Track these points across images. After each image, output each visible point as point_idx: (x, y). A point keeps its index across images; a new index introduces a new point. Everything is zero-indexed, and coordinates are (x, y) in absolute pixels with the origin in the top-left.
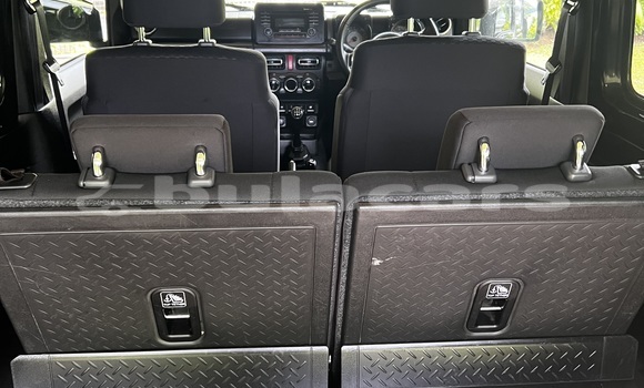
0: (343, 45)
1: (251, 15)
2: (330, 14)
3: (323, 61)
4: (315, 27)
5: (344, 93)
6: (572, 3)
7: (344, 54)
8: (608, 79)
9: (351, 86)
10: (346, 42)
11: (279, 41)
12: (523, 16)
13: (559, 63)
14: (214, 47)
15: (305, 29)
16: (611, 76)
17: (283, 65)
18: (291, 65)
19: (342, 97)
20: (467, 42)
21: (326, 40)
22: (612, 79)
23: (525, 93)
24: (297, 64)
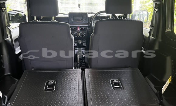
0: (93, 24)
1: (68, 16)
2: (89, 16)
3: (87, 28)
4: (85, 19)
5: (92, 35)
6: (156, 9)
7: (93, 26)
8: (167, 30)
9: (94, 33)
10: (94, 23)
11: (75, 23)
12: (143, 16)
13: (153, 26)
14: (55, 22)
15: (82, 20)
16: (168, 29)
17: (76, 29)
18: (78, 29)
19: (92, 36)
20: (127, 20)
21: (88, 23)
22: (168, 30)
23: (143, 35)
24: (80, 29)
